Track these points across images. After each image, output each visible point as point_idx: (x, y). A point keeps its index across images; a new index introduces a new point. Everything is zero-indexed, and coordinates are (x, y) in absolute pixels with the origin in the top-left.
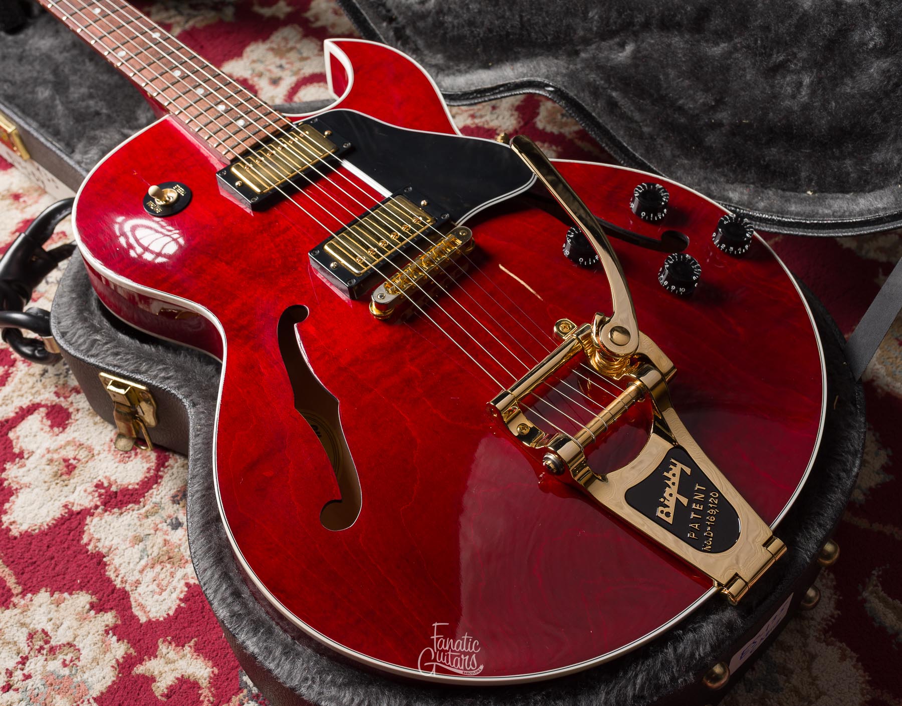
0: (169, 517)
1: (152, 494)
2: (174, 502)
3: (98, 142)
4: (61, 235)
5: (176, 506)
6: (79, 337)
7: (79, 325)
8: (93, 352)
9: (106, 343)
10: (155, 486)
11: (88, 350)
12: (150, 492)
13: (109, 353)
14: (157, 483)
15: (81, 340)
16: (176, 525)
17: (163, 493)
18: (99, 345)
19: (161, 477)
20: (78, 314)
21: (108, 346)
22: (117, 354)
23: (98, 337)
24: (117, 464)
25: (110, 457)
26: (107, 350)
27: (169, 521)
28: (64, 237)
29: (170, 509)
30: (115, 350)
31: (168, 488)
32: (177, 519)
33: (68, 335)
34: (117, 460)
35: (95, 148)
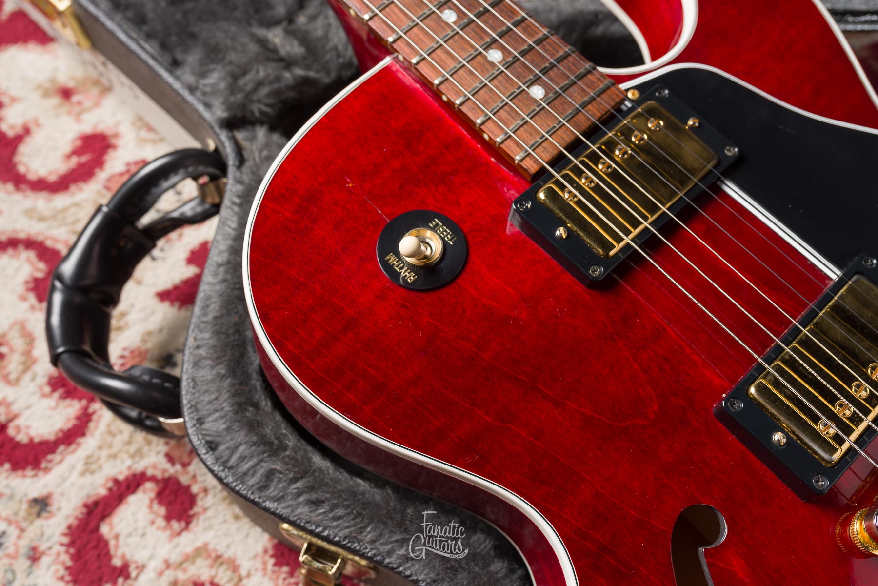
3: (224, 58)
6: (243, 458)
7: (241, 436)
8: (272, 491)
9: (295, 480)
11: (263, 488)
13: (301, 499)
15: (246, 466)
18: (280, 480)
20: (236, 413)
21: (299, 484)
22: (317, 503)
23: (278, 466)
26: (299, 495)
30: (314, 496)
33: (222, 448)
35: (219, 67)
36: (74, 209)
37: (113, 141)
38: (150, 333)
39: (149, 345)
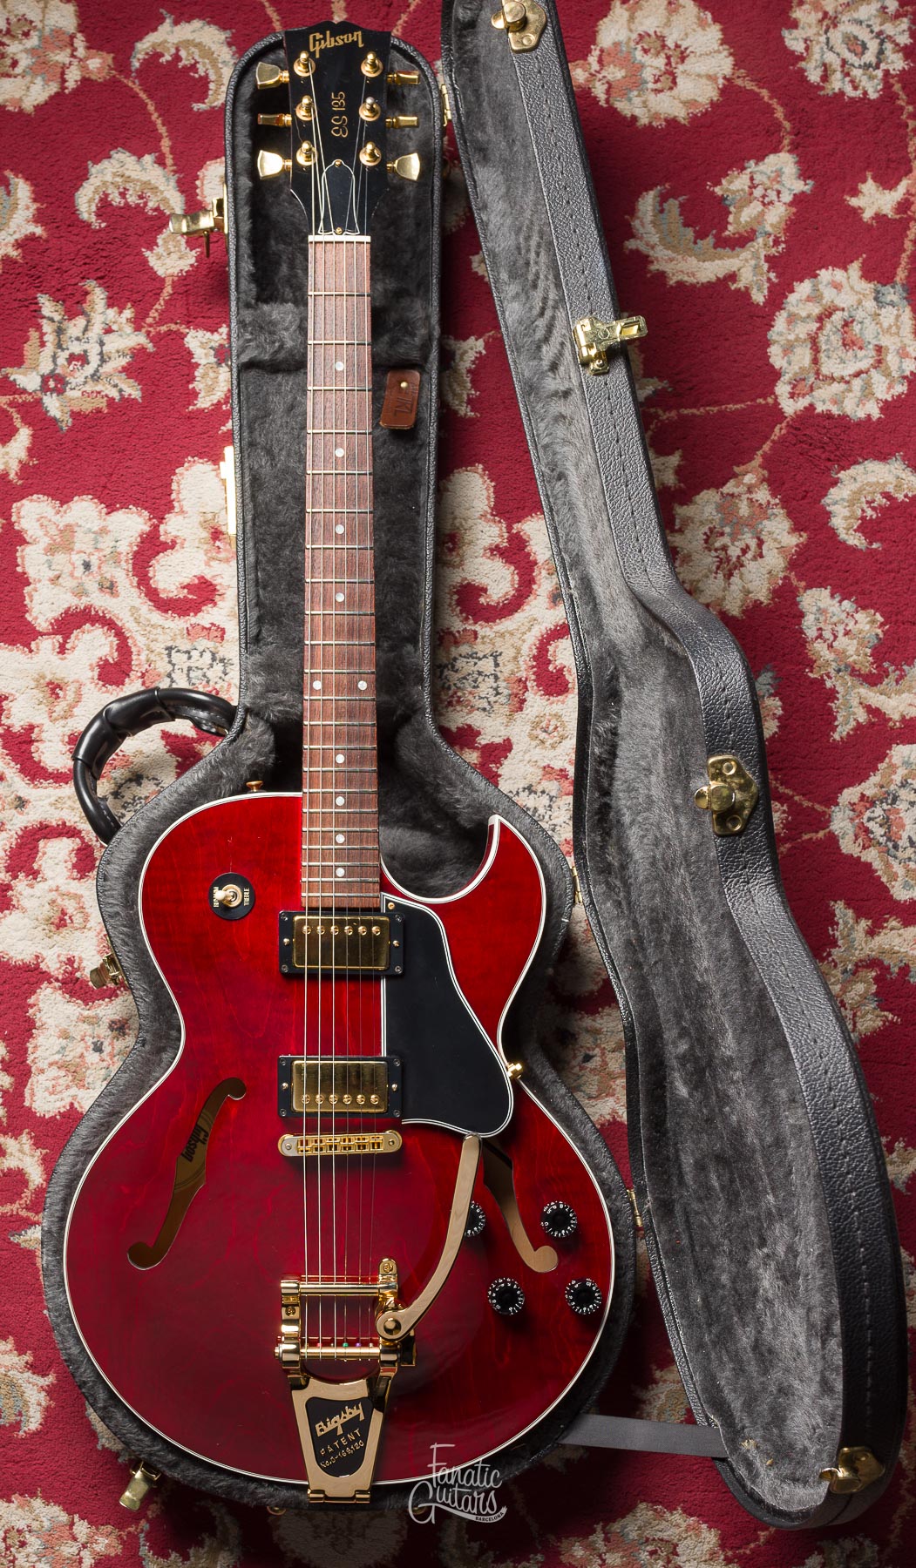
0: (99, 1037)
1: (100, 1005)
2: (111, 1028)
4: (219, 634)
5: (109, 1032)
10: (107, 1000)
12: (101, 1002)
14: (110, 998)
16: (98, 1048)
17: (109, 1010)
19: (117, 996)
24: (95, 952)
25: (95, 941)
27: (95, 1040)
28: (219, 639)
29: (103, 1031)
31: (114, 1011)
32: (102, 1043)
34: (98, 949)
36: (159, 629)
37: (217, 598)
38: (141, 753)
39: (136, 760)
